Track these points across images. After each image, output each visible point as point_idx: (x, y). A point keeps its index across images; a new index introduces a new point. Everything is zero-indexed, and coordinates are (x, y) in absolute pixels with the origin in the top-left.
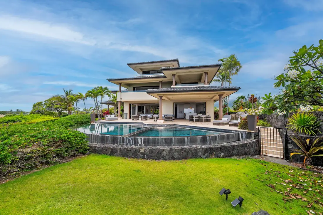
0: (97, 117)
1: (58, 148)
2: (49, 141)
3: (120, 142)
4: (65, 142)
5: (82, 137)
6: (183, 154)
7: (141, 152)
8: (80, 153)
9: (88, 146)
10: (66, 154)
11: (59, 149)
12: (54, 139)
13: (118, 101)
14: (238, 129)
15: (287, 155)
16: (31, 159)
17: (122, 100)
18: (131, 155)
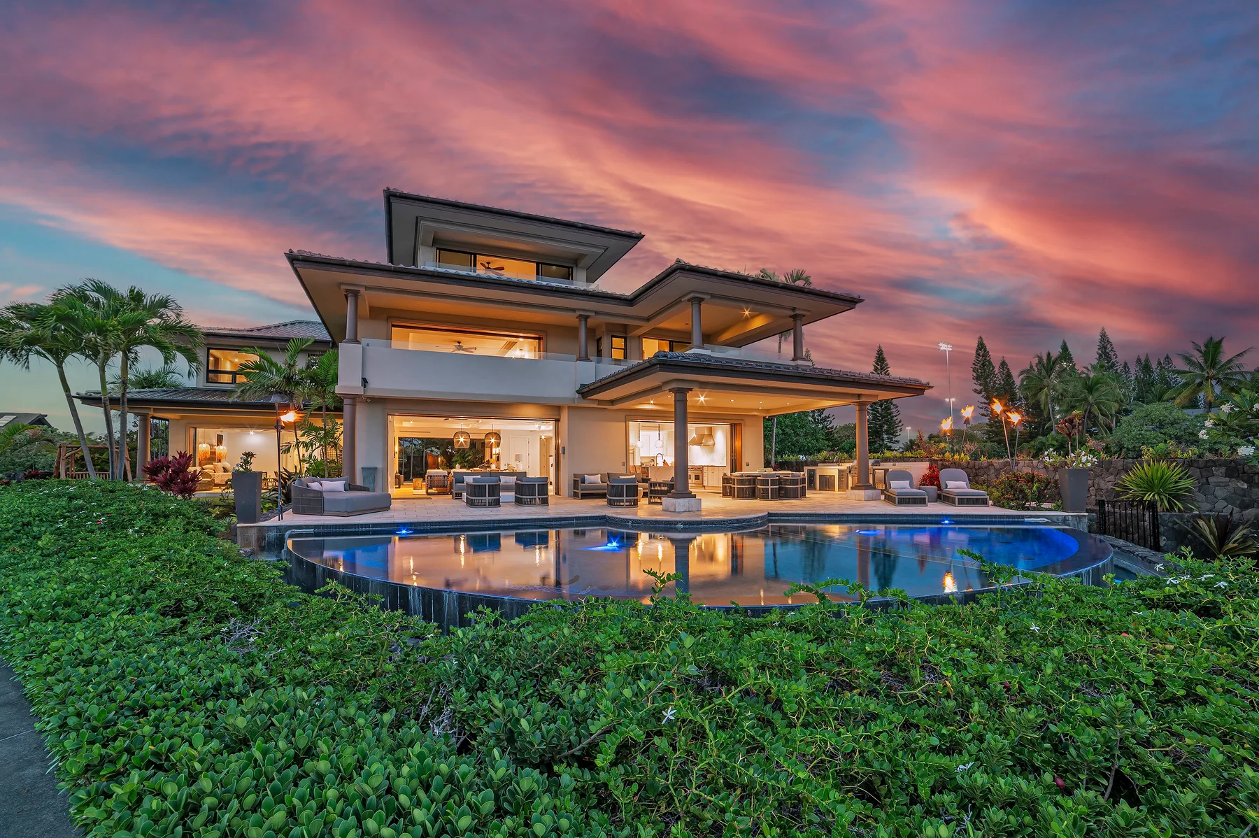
17: (368, 391)
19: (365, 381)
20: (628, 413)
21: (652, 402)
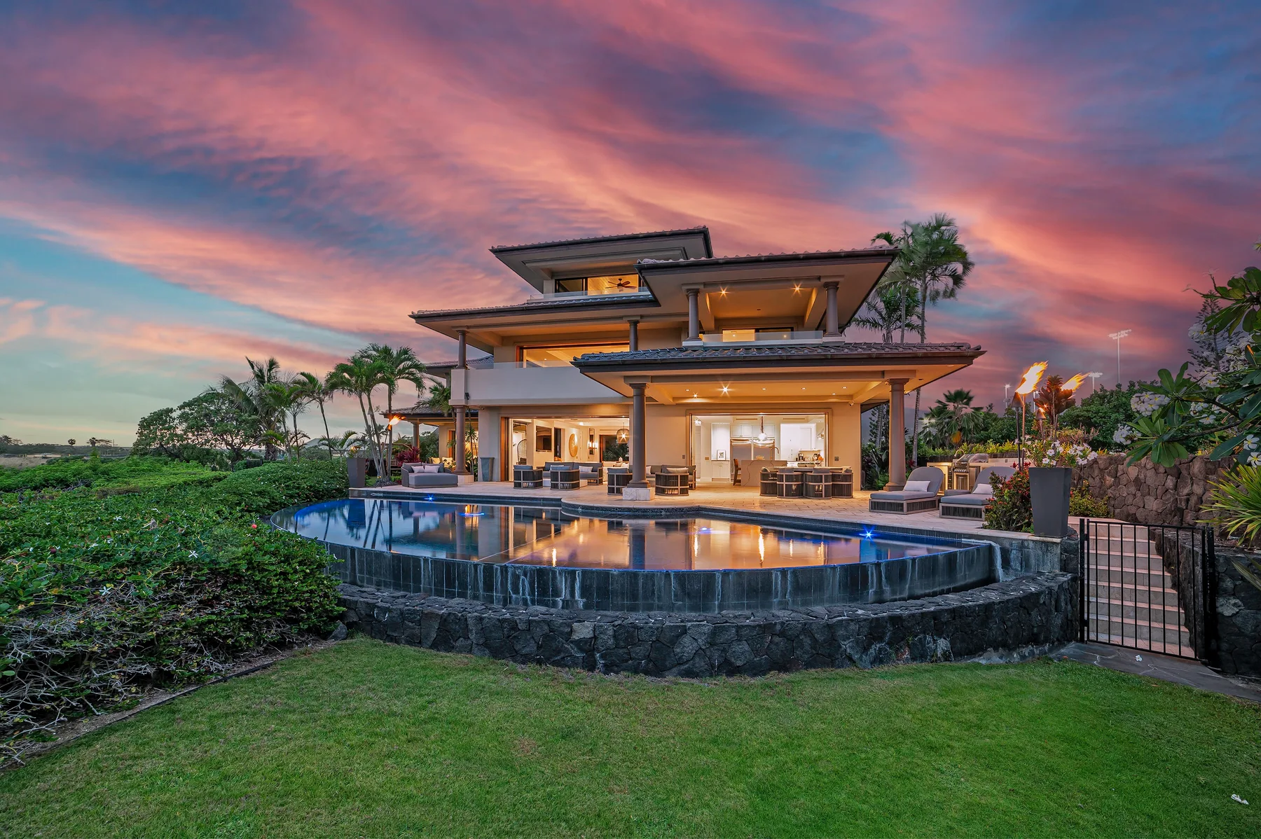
0: (372, 472)
1: (209, 610)
2: (164, 578)
3: (475, 588)
4: (239, 582)
5: (312, 563)
6: (773, 647)
7: (575, 637)
8: (309, 631)
9: (341, 602)
10: (248, 639)
11: (214, 617)
12: (188, 571)
13: (453, 408)
14: (984, 527)
15: (1213, 643)
16: (86, 662)
17: (471, 403)
18: (531, 648)
19: (467, 395)
20: (689, 408)
21: (695, 396)
